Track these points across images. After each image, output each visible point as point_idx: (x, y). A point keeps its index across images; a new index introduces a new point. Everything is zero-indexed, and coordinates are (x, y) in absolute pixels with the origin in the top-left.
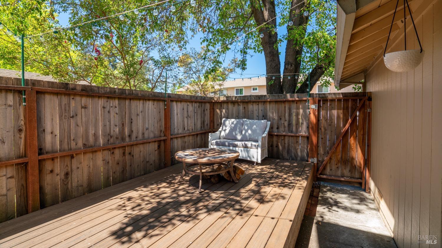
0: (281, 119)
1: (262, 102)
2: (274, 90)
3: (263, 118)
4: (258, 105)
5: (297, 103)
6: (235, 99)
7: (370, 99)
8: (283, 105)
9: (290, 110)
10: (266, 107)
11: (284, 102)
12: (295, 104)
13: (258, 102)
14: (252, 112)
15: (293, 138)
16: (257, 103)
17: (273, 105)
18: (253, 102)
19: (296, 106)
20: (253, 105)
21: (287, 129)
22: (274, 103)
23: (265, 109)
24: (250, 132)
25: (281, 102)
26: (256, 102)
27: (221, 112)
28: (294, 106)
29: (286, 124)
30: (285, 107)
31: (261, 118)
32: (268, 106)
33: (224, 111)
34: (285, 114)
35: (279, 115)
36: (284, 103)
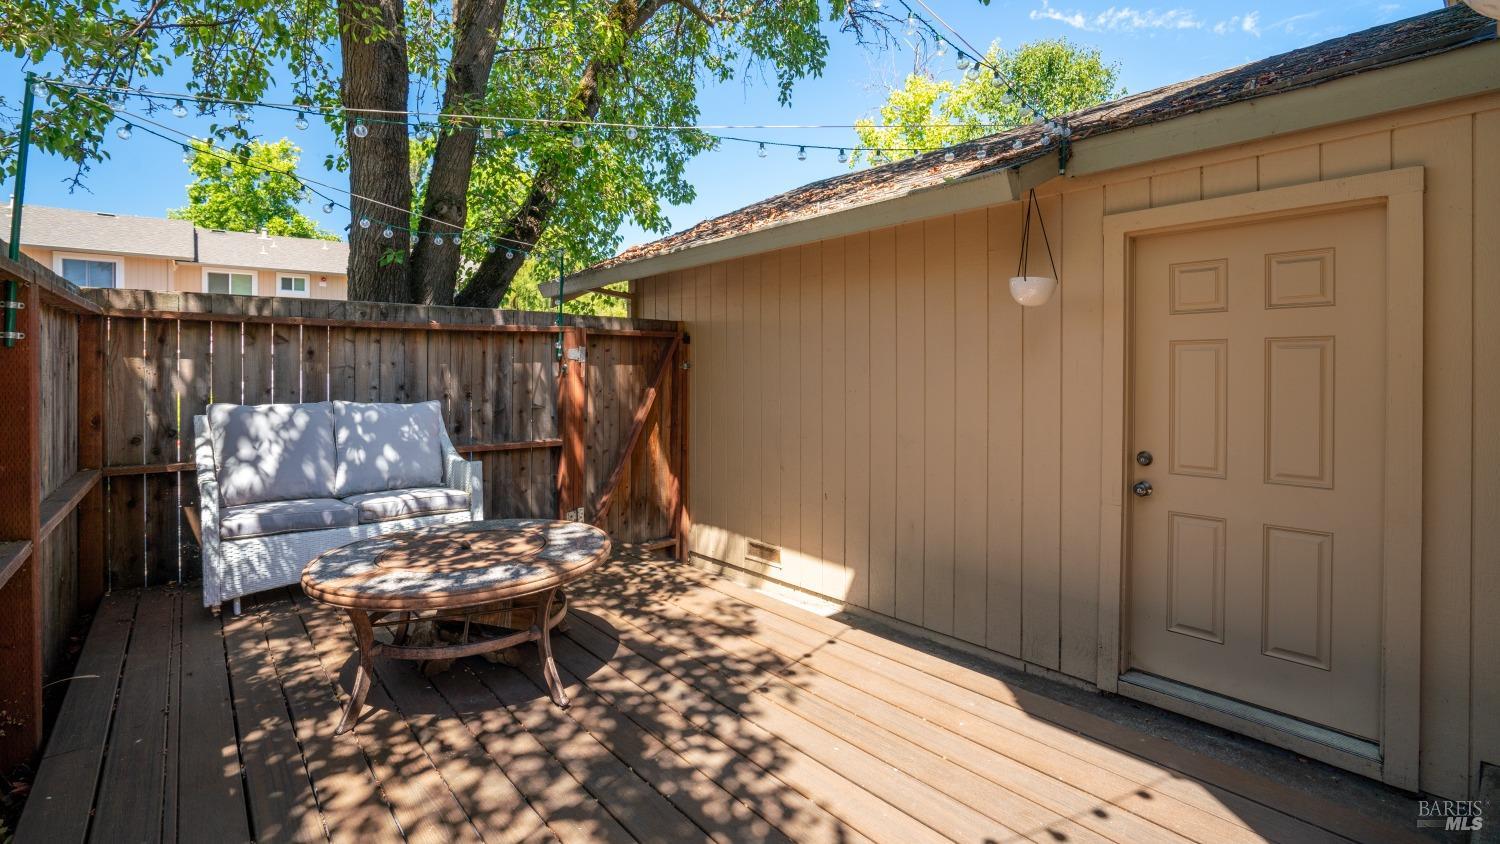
0: (468, 396)
1: (394, 331)
2: (393, 287)
3: (402, 395)
4: (378, 341)
5: (521, 341)
6: (260, 309)
7: (687, 339)
8: (477, 346)
9: (500, 359)
10: (414, 351)
11: (483, 335)
12: (517, 345)
13: (381, 330)
14: (350, 372)
15: (509, 457)
16: (374, 336)
17: (440, 346)
18: (357, 330)
19: (521, 349)
20: (353, 342)
21: (489, 428)
22: (446, 339)
23: (411, 359)
24: (390, 453)
25: (471, 334)
26: (368, 330)
27: (163, 374)
28: (512, 349)
29: (489, 410)
30: (484, 353)
31: (392, 394)
32: (421, 346)
33: (186, 367)
34: (484, 379)
35: (465, 382)
36: (479, 339)
